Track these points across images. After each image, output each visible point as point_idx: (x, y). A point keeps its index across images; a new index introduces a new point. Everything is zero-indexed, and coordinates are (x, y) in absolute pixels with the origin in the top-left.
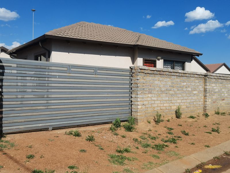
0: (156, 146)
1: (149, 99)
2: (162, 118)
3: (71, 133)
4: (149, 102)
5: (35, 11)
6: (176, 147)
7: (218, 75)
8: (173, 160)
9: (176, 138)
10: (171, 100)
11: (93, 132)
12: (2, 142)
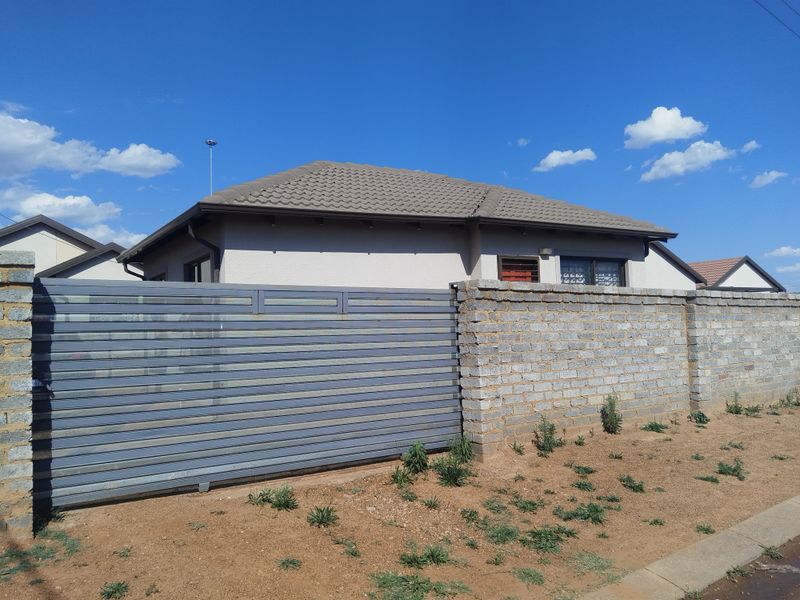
0: (535, 534)
1: (515, 378)
2: (556, 437)
3: (265, 499)
4: (517, 387)
5: (214, 144)
6: (603, 536)
7: (728, 294)
8: (589, 589)
9: (601, 504)
10: (586, 379)
11: (340, 489)
12: (45, 536)
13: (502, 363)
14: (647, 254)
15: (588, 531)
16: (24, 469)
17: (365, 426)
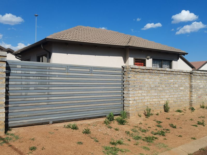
0: (146, 138)
1: (139, 95)
2: (151, 112)
3: (69, 127)
4: (140, 97)
5: (37, 16)
6: (165, 139)
7: (202, 72)
8: (162, 152)
9: (164, 131)
10: (160, 96)
11: (89, 125)
12: (8, 134)
13: (136, 90)
14: (178, 59)
15: (161, 138)
16: (3, 115)
17: (96, 107)
